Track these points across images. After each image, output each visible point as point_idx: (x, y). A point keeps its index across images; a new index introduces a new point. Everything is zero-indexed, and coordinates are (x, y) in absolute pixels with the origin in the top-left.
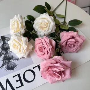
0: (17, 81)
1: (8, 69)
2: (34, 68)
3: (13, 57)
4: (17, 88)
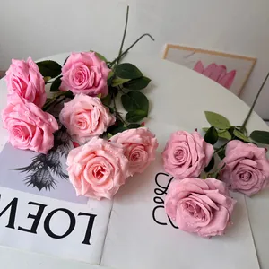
0: (30, 216)
1: (32, 182)
2: (81, 214)
3: (58, 165)
4: (20, 228)
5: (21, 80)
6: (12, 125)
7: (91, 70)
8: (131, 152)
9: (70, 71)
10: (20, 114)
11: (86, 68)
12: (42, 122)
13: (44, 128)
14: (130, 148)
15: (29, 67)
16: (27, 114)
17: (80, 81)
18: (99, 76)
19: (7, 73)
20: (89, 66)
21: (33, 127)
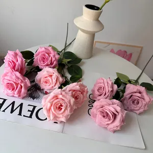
5: (13, 61)
6: (6, 83)
7: (49, 56)
8: (74, 95)
9: (39, 57)
10: (11, 77)
11: (47, 55)
12: (22, 82)
13: (22, 85)
14: (74, 93)
15: (17, 55)
16: (14, 77)
17: (44, 62)
18: (53, 59)
19: (5, 58)
20: (48, 54)
21: (17, 84)
